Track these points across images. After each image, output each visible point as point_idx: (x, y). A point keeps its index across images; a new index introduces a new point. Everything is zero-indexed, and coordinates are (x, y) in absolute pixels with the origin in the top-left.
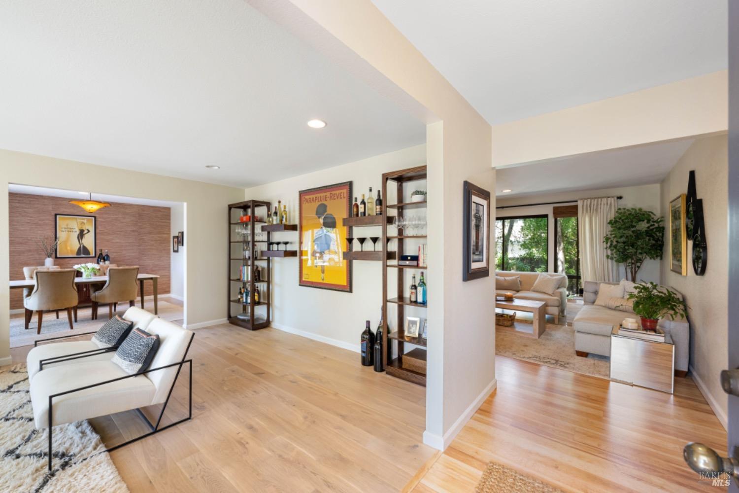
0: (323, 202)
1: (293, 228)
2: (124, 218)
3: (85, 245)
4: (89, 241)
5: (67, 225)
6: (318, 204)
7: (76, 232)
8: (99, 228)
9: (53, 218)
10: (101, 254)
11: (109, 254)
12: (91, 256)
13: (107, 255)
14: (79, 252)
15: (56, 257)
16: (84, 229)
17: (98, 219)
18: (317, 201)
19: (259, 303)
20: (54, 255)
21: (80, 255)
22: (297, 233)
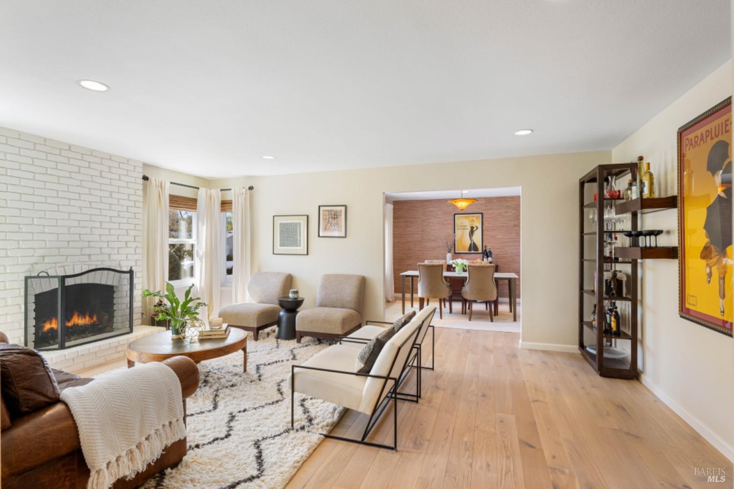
0: (720, 138)
1: (670, 202)
2: (506, 212)
3: (475, 242)
4: (477, 238)
5: (462, 223)
6: (710, 143)
7: (468, 229)
8: (485, 225)
9: (452, 218)
10: (486, 250)
11: (491, 251)
12: (479, 252)
13: (490, 252)
14: (470, 249)
15: (455, 253)
16: (473, 226)
17: (485, 216)
18: (709, 138)
19: (619, 334)
20: (453, 251)
21: (471, 251)
22: (673, 213)
